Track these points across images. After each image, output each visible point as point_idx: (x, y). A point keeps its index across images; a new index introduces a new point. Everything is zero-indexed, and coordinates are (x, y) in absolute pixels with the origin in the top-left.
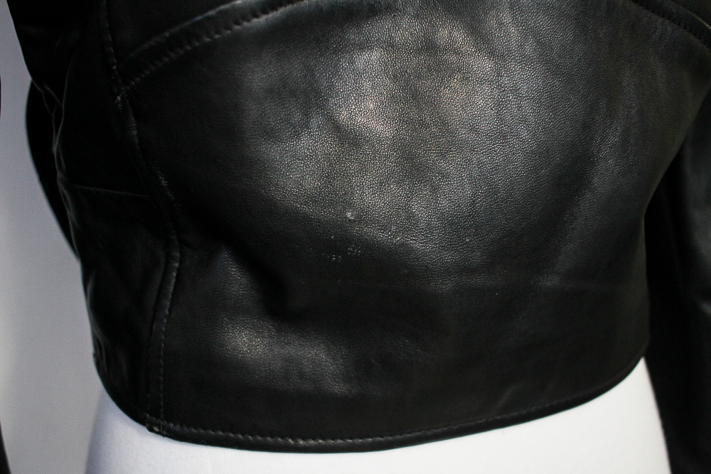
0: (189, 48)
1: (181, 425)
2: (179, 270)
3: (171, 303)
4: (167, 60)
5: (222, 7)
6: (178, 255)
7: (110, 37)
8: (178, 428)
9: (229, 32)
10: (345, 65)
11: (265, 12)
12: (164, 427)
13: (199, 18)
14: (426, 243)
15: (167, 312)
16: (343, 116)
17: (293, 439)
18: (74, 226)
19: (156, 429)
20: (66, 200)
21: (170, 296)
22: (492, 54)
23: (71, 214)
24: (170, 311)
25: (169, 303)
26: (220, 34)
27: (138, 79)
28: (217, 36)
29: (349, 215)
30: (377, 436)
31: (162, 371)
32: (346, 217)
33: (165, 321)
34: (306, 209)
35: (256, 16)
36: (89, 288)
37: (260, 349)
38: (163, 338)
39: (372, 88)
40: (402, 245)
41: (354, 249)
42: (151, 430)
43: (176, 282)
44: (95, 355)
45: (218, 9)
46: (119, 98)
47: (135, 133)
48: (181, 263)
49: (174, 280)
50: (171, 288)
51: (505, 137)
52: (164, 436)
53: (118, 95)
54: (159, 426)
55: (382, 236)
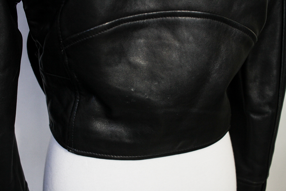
0: (85, 39)
1: (78, 150)
2: (79, 102)
3: (76, 112)
4: (78, 42)
5: (96, 27)
6: (78, 97)
7: (60, 32)
8: (77, 151)
9: (97, 35)
10: (133, 44)
11: (109, 29)
12: (73, 150)
13: (88, 30)
14: (156, 99)
15: (75, 115)
16: (132, 59)
17: (113, 156)
18: (44, 84)
19: (71, 151)
20: (42, 76)
21: (76, 110)
22: (179, 41)
23: (44, 81)
24: (76, 115)
25: (75, 112)
26: (95, 35)
27: (69, 46)
28: (94, 36)
29: (132, 90)
30: (139, 156)
31: (73, 133)
32: (131, 90)
33: (74, 118)
34: (119, 87)
35: (106, 30)
36: (49, 105)
37: (104, 128)
38: (74, 123)
39: (141, 51)
40: (148, 99)
41: (133, 100)
42: (69, 151)
43: (78, 106)
44: (50, 125)
45: (94, 28)
46: (62, 51)
47: (67, 61)
48: (80, 100)
49: (77, 105)
50: (76, 108)
51: (182, 67)
52: (73, 153)
53: (62, 50)
54: (71, 150)
55: (142, 96)
